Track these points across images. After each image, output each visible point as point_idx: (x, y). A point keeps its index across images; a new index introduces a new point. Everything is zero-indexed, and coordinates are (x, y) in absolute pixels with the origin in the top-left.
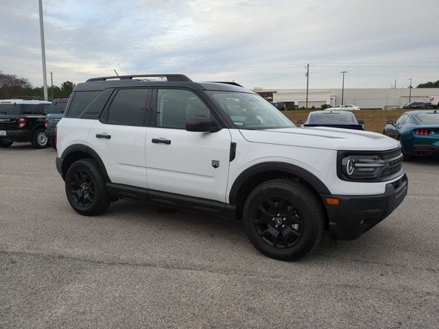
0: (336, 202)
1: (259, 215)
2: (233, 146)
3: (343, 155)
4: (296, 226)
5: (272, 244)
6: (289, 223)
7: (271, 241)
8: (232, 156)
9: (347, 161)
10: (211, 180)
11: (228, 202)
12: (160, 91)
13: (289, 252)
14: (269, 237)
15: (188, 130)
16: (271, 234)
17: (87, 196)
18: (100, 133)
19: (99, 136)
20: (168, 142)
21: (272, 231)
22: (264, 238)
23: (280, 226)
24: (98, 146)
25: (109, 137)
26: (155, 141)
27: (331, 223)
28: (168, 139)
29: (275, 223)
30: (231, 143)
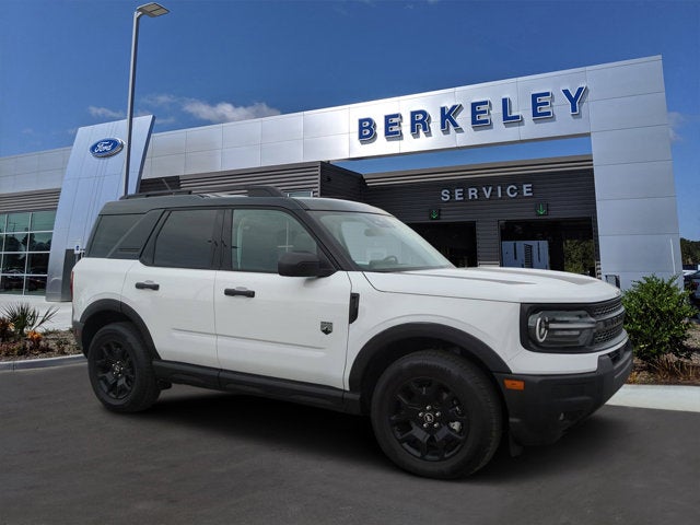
0: (519, 385)
1: (398, 407)
2: (355, 298)
3: (529, 310)
4: (456, 426)
5: (419, 455)
6: (446, 420)
7: (417, 449)
8: (353, 315)
9: (536, 321)
10: (320, 354)
11: (348, 389)
12: (237, 213)
13: (445, 466)
14: (414, 443)
15: (281, 274)
16: (417, 439)
17: (122, 382)
18: (142, 281)
19: (140, 286)
20: (251, 294)
21: (419, 433)
22: (405, 445)
23: (431, 425)
24: (138, 302)
25: (156, 287)
26: (229, 293)
27: (511, 420)
28: (250, 289)
29: (422, 421)
30: (352, 294)
